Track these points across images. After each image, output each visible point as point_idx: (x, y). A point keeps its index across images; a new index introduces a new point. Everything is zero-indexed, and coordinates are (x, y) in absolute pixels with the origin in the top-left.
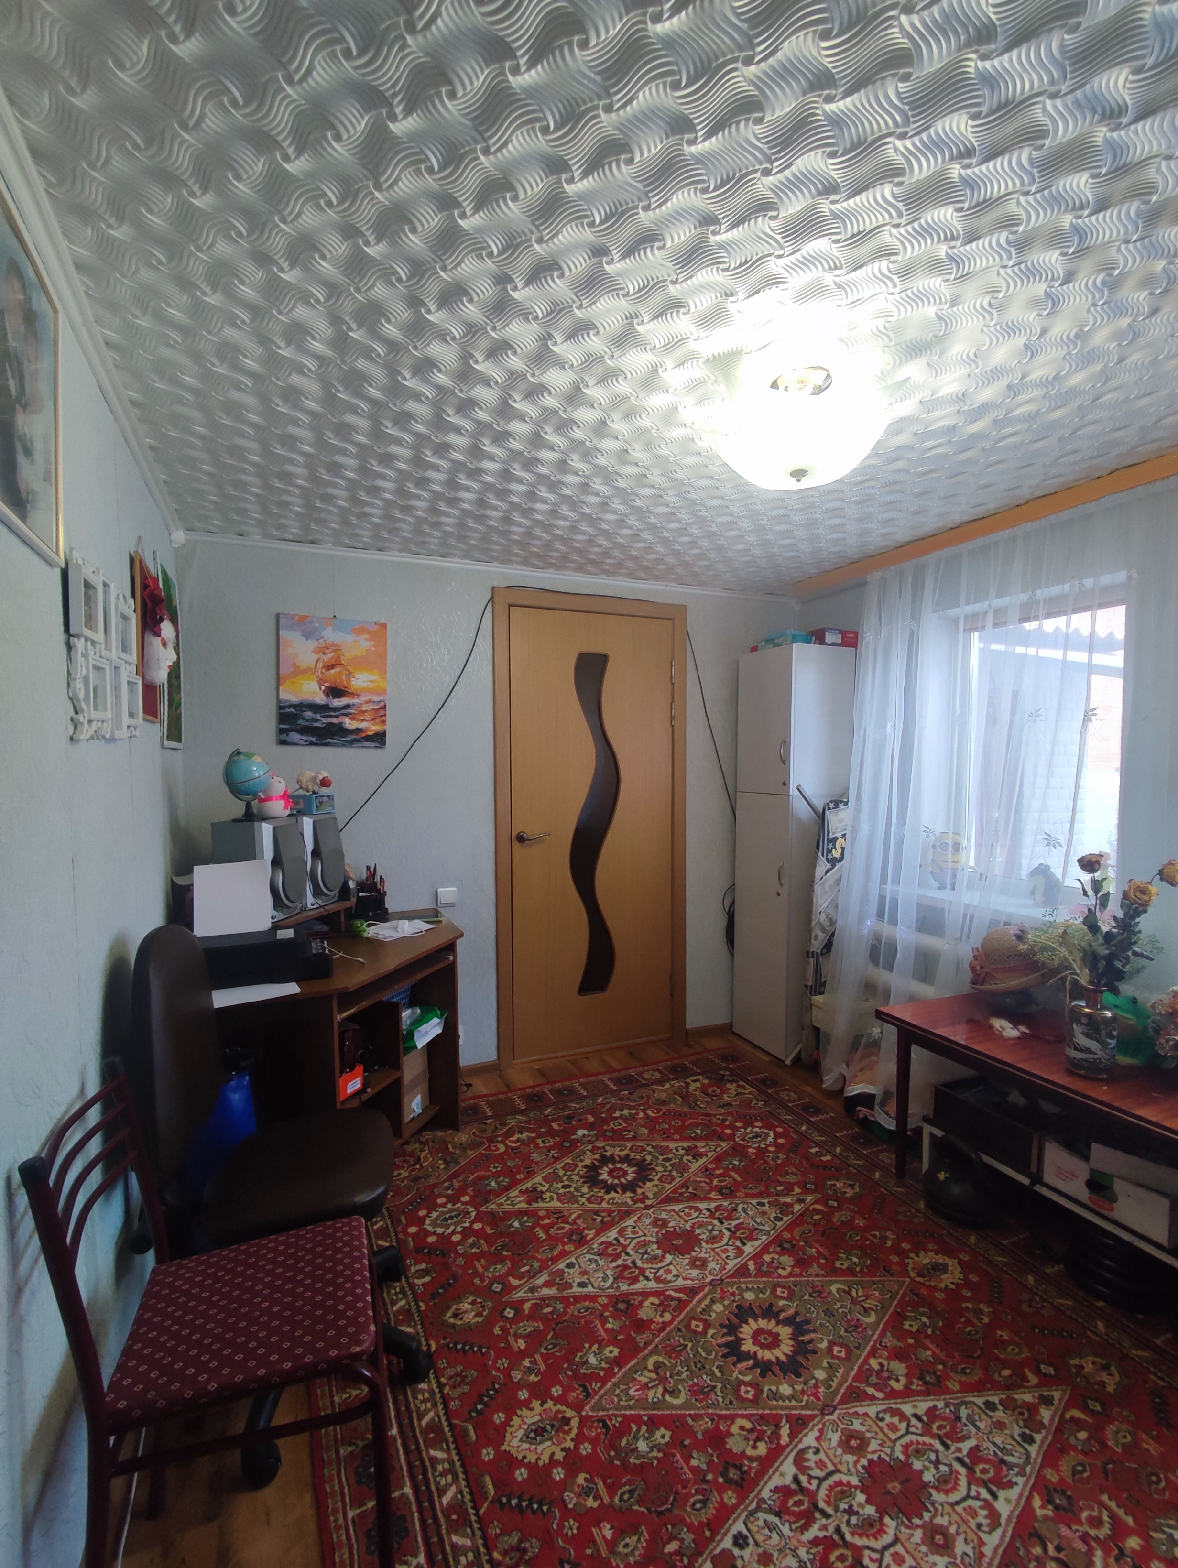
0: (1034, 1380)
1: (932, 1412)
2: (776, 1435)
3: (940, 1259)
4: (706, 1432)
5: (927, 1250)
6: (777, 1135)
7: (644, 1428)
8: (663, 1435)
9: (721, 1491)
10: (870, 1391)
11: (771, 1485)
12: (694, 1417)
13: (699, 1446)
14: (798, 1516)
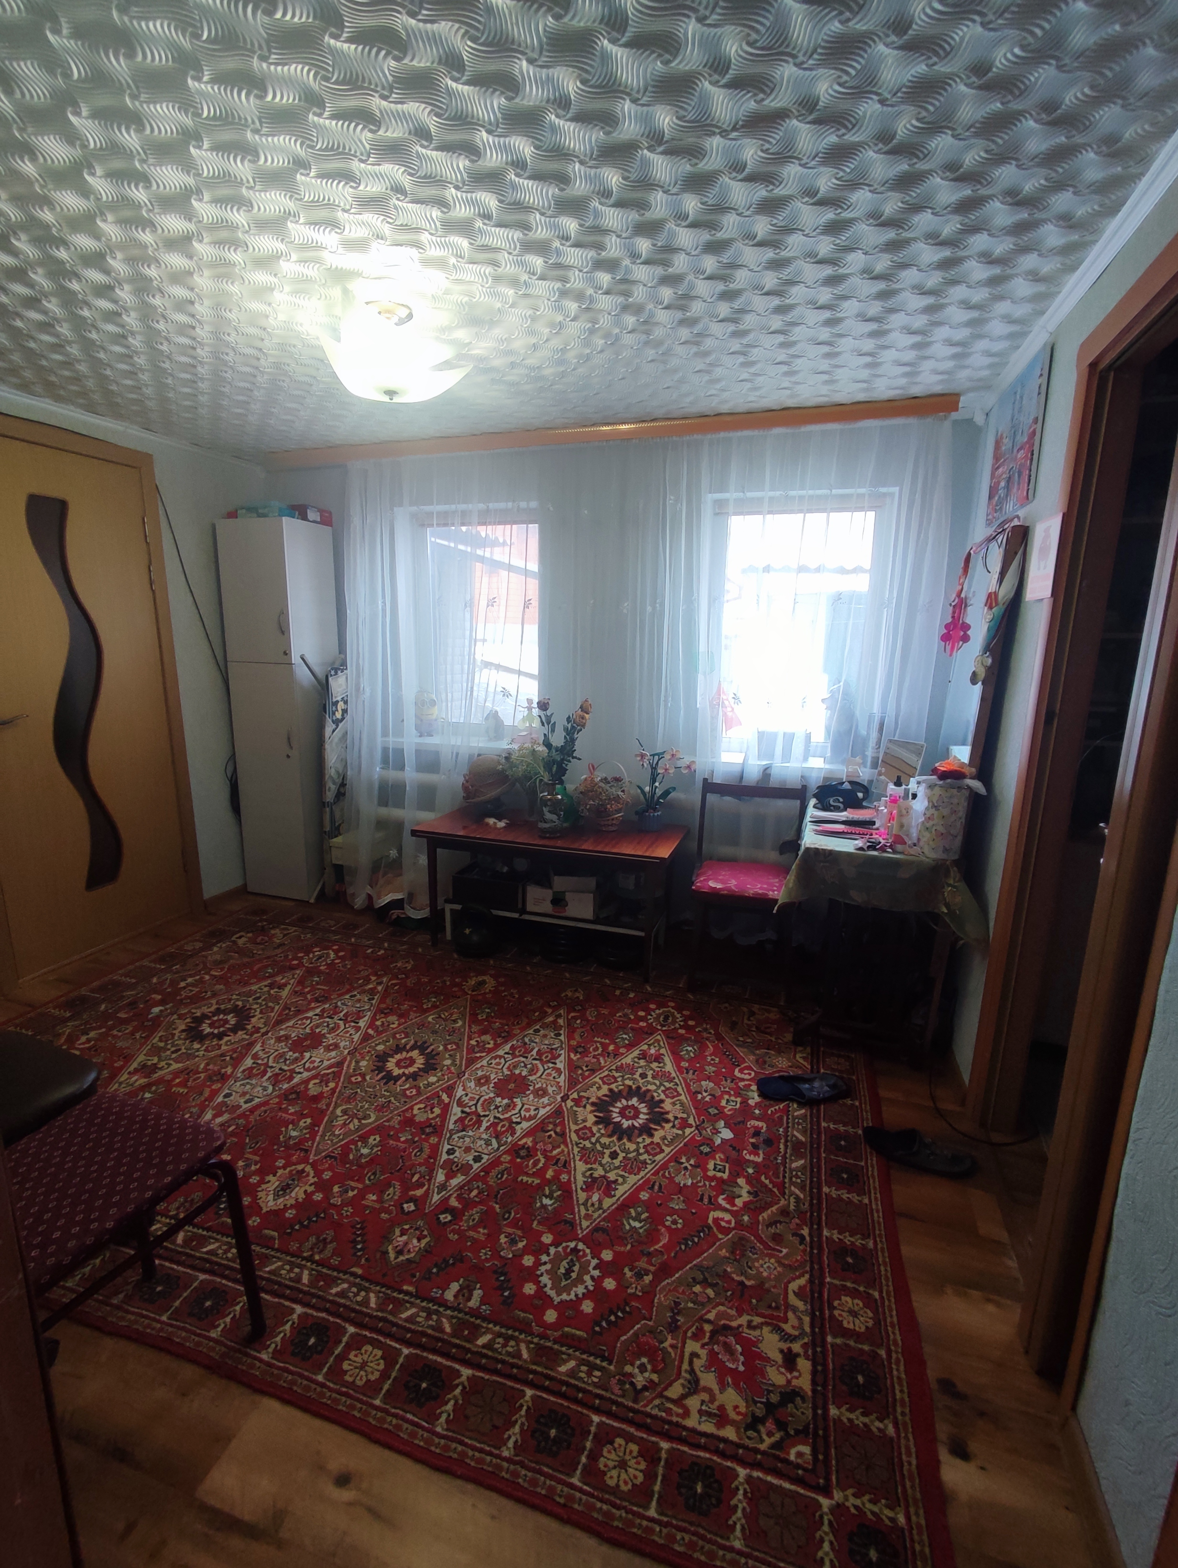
0: (550, 1011)
1: (513, 1048)
2: (441, 1101)
3: (480, 979)
4: (400, 1123)
5: (471, 978)
6: (336, 952)
7: (360, 1143)
8: (374, 1139)
9: (426, 1140)
10: (478, 1055)
11: (452, 1121)
12: (388, 1121)
13: (402, 1130)
14: (474, 1125)
